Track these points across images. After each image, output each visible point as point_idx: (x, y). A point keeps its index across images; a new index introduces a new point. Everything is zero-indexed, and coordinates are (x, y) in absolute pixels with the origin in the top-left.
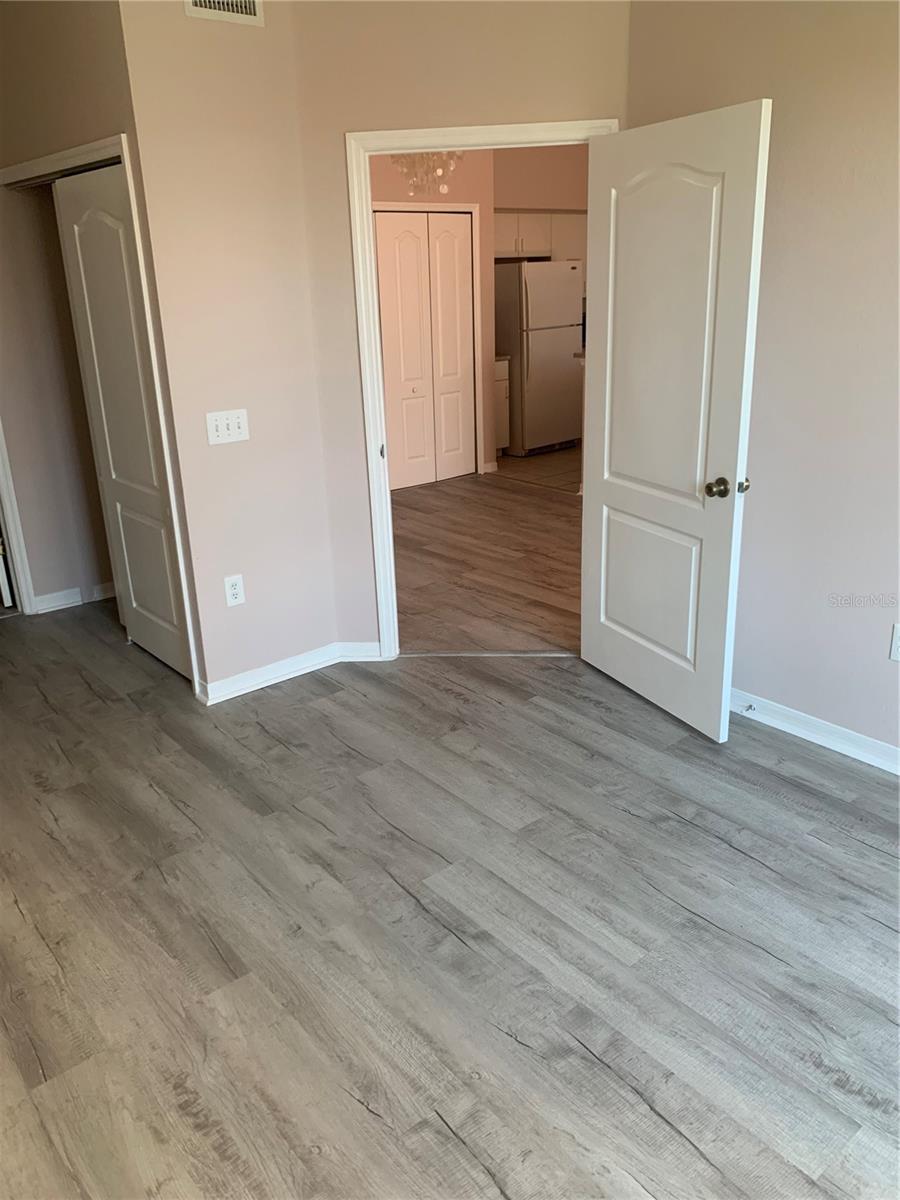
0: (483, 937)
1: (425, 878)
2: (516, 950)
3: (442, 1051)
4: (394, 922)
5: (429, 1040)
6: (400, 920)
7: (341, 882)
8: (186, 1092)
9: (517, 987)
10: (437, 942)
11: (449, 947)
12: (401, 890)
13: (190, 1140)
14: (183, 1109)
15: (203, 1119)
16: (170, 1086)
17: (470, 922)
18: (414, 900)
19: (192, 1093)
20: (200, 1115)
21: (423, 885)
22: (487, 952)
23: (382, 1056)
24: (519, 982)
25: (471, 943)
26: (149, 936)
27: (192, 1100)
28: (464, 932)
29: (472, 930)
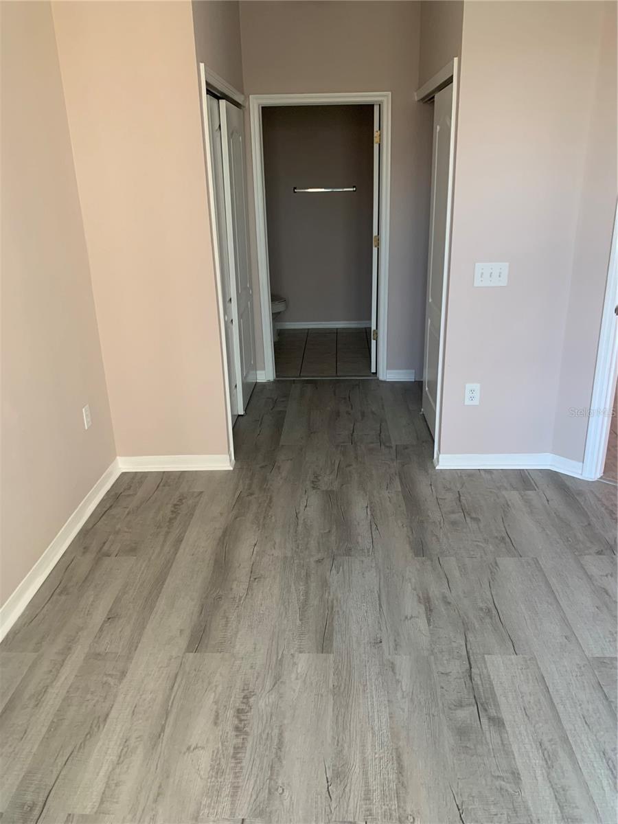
0: (498, 722)
1: (489, 654)
2: (515, 748)
3: (402, 784)
4: (442, 673)
5: (400, 770)
6: (447, 674)
7: (429, 625)
8: (247, 703)
9: (493, 776)
10: (460, 705)
11: (466, 714)
12: (465, 653)
13: (227, 733)
14: (238, 713)
15: (242, 725)
16: (243, 695)
17: (497, 705)
18: (468, 666)
19: (249, 706)
20: (243, 723)
21: (484, 659)
22: (491, 735)
23: (364, 760)
24: (497, 774)
25: (484, 720)
26: (298, 600)
27: (246, 711)
28: (486, 710)
29: (493, 712)
